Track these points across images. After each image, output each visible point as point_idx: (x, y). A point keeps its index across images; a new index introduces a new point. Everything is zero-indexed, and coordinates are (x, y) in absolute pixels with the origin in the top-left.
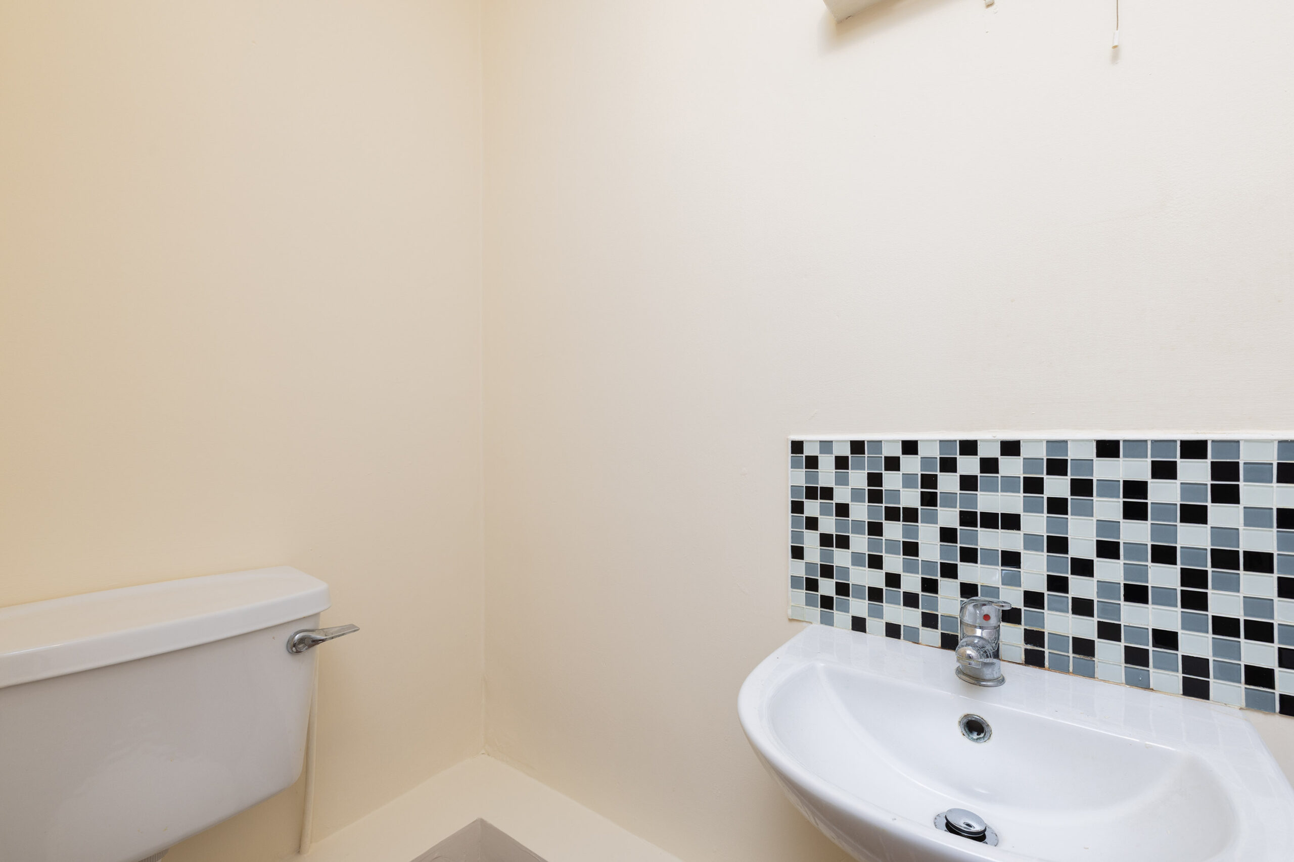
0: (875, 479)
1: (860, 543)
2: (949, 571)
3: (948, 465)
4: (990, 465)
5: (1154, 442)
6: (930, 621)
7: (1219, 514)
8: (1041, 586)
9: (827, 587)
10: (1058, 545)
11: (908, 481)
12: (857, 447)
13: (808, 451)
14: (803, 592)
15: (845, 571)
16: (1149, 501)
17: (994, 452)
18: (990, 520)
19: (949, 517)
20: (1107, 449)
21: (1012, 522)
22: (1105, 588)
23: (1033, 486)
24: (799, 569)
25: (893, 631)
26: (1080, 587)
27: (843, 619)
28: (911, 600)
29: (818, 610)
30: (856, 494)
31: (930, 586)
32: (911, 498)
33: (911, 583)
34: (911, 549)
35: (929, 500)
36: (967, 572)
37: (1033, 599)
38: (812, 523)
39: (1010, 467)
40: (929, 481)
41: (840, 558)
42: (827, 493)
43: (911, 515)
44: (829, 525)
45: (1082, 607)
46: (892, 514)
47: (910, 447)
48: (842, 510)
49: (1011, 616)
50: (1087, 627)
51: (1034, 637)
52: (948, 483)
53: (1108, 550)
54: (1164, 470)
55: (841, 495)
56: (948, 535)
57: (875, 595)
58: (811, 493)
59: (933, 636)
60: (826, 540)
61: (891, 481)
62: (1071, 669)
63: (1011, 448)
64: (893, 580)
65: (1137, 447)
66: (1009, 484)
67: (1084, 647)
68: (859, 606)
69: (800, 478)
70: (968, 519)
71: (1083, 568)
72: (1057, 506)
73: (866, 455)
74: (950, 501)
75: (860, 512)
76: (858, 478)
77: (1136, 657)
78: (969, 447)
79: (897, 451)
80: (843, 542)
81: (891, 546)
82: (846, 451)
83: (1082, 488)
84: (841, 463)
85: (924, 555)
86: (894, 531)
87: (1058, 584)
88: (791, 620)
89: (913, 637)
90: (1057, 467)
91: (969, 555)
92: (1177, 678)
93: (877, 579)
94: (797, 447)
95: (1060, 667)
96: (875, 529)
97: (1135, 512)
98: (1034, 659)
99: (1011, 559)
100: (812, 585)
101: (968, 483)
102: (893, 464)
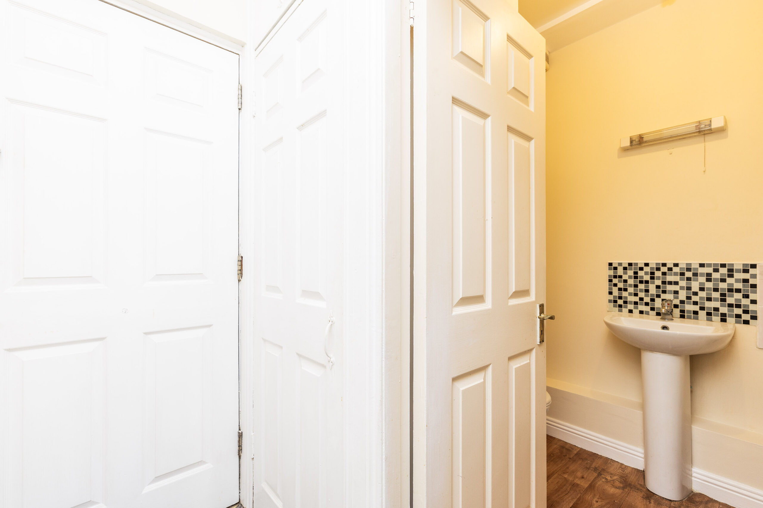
0: (636, 273)
1: (631, 290)
2: (658, 296)
3: (658, 269)
4: (670, 269)
5: (713, 264)
6: (652, 309)
7: (729, 280)
8: (684, 298)
9: (620, 302)
10: (689, 288)
11: (646, 273)
12: (630, 264)
13: (614, 265)
14: (612, 304)
15: (626, 298)
16: (712, 277)
17: (671, 266)
18: (670, 283)
19: (658, 282)
20: (702, 265)
21: (676, 283)
22: (701, 298)
23: (682, 274)
24: (611, 297)
25: (641, 312)
26: (695, 298)
27: (625, 310)
28: (647, 304)
29: (617, 309)
30: (630, 277)
31: (653, 300)
32: (647, 278)
33: (647, 299)
34: (647, 291)
35: (652, 278)
36: (663, 296)
37: (682, 302)
38: (615, 285)
39: (676, 270)
40: (652, 273)
41: (625, 294)
42: (620, 277)
43: (647, 282)
44: (621, 285)
45: (695, 303)
46: (641, 282)
47: (647, 265)
48: (625, 281)
49: (676, 306)
50: (696, 308)
51: (682, 311)
52: (658, 274)
53: (702, 289)
54: (716, 270)
55: (625, 277)
56: (658, 287)
57: (636, 303)
58: (615, 277)
59: (654, 313)
60: (620, 289)
61: (641, 273)
62: (692, 318)
63: (676, 265)
64: (641, 299)
65: (709, 265)
66: (676, 274)
67: (696, 313)
68: (631, 307)
69: (612, 273)
70: (664, 283)
71: (696, 294)
72: (689, 279)
73: (633, 267)
74: (658, 278)
75: (631, 282)
76: (630, 273)
77: (709, 314)
78: (664, 265)
79: (643, 266)
80: (626, 290)
81: (641, 291)
82: (627, 266)
83: (695, 275)
84: (625, 269)
85: (650, 292)
86: (642, 286)
87: (689, 298)
88: (608, 311)
89: (647, 313)
90: (689, 270)
91: (664, 292)
92: (719, 318)
93: (637, 299)
94: (610, 264)
95: (689, 318)
96: (636, 286)
97: (709, 280)
98: (682, 316)
99: (676, 292)
100: (615, 302)
101: (664, 274)
102: (641, 269)
